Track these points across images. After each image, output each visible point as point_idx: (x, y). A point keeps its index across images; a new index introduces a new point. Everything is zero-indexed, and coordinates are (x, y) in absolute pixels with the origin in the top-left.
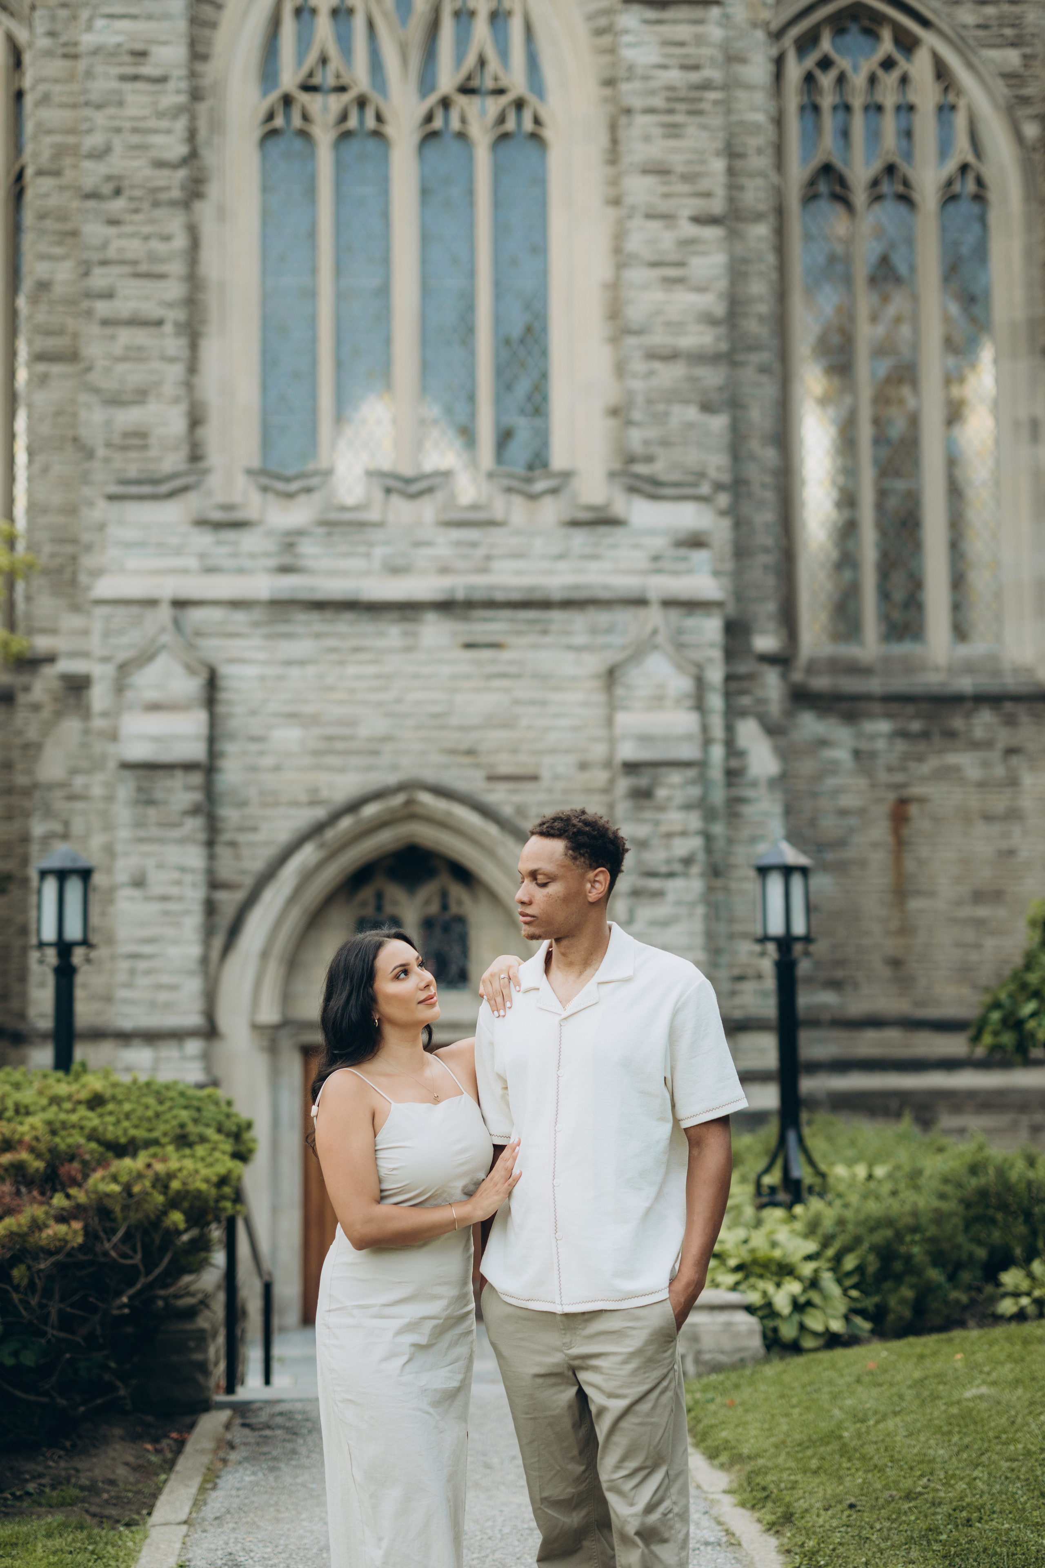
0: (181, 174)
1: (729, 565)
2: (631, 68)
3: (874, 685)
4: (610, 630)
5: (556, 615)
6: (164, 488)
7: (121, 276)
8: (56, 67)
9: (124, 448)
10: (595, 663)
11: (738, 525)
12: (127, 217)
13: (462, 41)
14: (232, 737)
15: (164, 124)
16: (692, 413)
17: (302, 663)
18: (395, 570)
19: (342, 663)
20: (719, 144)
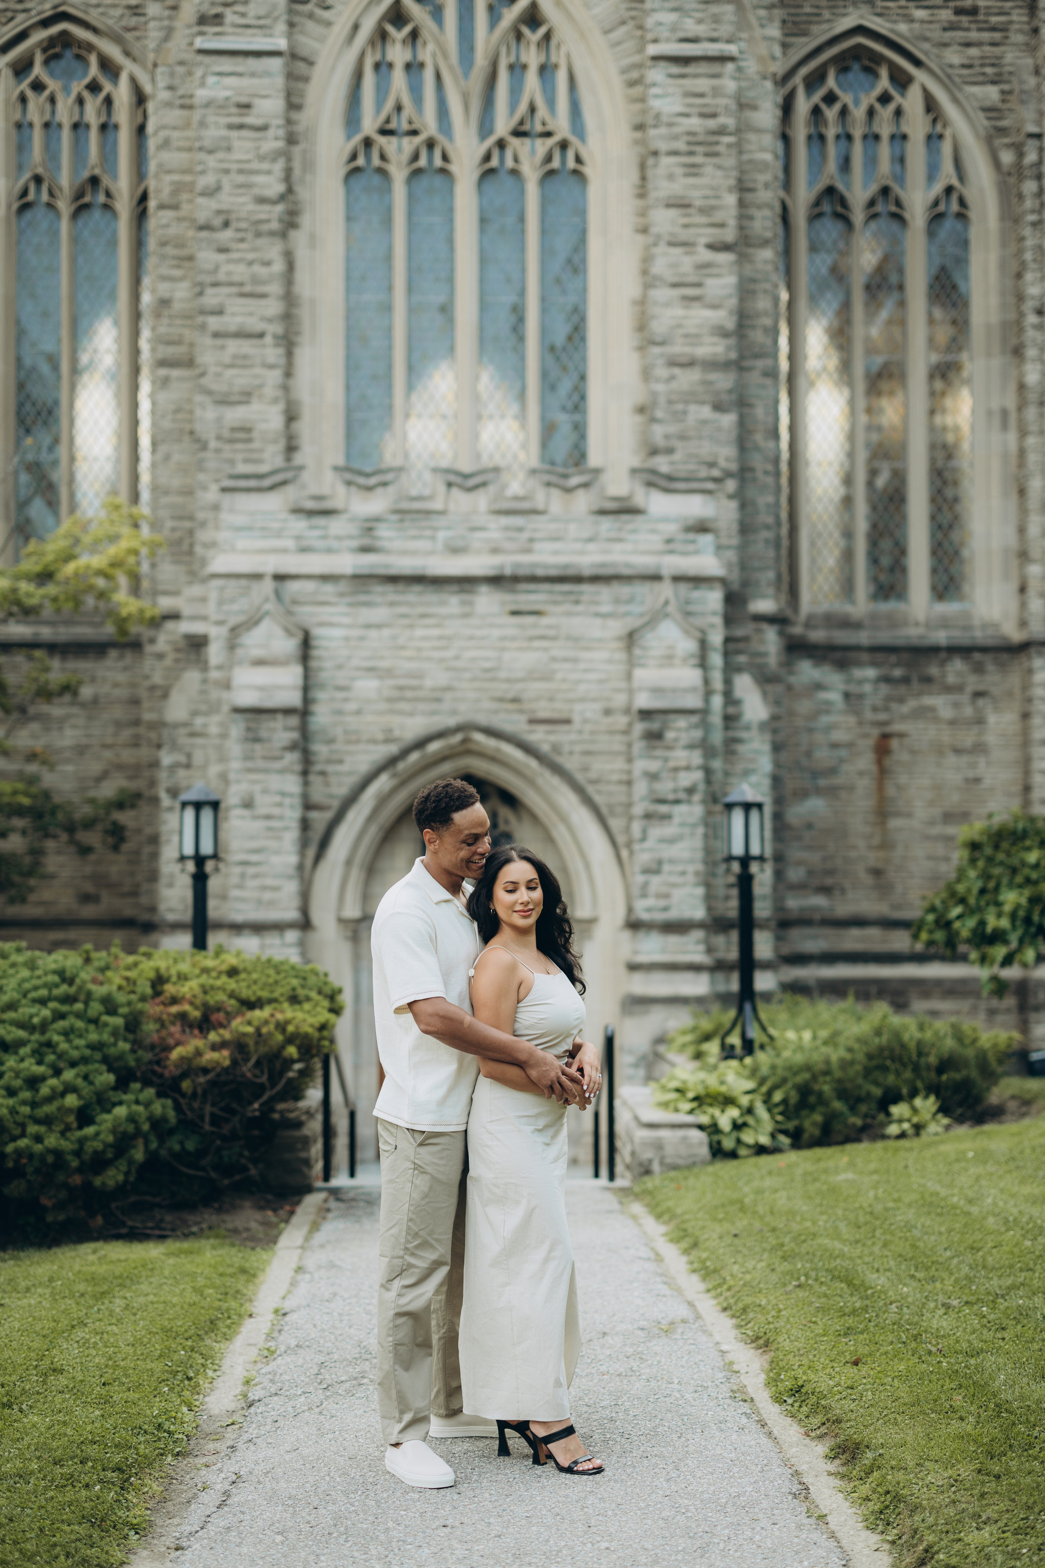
0: (280, 208)
1: (735, 541)
2: (658, 116)
3: (863, 638)
4: (630, 600)
5: (586, 588)
6: (267, 482)
7: (230, 295)
8: (175, 116)
9: (232, 441)
10: (617, 628)
11: (743, 506)
12: (234, 246)
13: (515, 91)
14: (322, 686)
15: (265, 166)
16: (706, 412)
17: (379, 626)
18: (455, 550)
19: (411, 626)
20: (732, 182)
